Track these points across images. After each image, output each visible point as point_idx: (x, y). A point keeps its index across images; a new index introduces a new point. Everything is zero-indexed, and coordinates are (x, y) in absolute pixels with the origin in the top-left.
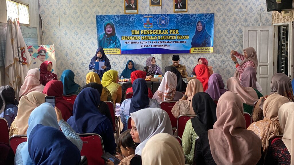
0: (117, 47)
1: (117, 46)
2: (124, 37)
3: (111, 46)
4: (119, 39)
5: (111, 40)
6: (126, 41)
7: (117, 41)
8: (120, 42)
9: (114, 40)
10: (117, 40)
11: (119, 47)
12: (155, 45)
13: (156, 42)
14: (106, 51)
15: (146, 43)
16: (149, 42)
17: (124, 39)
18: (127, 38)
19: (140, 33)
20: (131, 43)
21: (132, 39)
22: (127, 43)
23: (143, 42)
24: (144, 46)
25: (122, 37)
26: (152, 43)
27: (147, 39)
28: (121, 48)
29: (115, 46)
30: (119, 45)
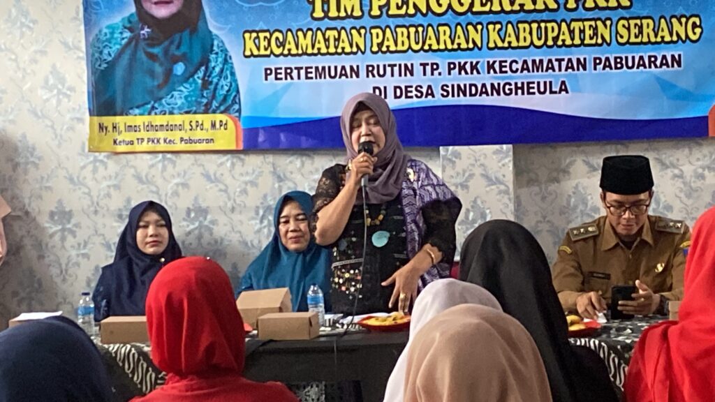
0: (215, 104)
1: (214, 97)
2: (262, 35)
3: (179, 96)
4: (225, 51)
5: (175, 60)
6: (273, 63)
7: (216, 63)
8: (233, 74)
9: (197, 58)
10: (213, 56)
11: (230, 103)
12: (471, 85)
13: (474, 67)
14: (143, 134)
15: (409, 70)
16: (428, 68)
17: (258, 49)
18: (277, 39)
19: (366, 9)
20: (303, 72)
21: (313, 47)
22: (277, 79)
23: (389, 69)
24: (396, 97)
25: (247, 35)
26: (450, 70)
27: (410, 47)
28: (239, 111)
29: (205, 101)
30: (226, 88)
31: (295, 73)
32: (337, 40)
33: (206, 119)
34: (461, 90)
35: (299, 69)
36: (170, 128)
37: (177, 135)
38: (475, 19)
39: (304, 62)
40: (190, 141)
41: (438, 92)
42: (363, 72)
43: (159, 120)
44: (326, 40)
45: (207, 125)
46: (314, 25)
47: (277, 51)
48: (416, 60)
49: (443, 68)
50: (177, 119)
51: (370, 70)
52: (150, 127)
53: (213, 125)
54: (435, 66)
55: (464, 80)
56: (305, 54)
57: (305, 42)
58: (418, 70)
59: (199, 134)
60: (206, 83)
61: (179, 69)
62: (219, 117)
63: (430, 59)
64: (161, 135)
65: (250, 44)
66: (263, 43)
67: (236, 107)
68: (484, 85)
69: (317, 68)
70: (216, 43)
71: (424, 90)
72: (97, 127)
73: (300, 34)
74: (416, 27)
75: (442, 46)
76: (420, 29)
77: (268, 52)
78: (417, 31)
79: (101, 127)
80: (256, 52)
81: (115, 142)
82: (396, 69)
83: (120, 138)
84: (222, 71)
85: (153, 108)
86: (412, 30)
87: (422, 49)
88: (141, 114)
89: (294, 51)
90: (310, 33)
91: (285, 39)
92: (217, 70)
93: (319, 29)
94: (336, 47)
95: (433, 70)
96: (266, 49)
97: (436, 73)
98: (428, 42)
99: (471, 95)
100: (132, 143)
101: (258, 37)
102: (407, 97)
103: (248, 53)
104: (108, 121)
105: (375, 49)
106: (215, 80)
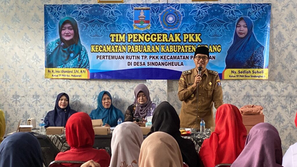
0: (82, 65)
1: (82, 63)
2: (96, 46)
3: (71, 63)
4: (85, 50)
5: (71, 52)
6: (99, 54)
7: (83, 54)
8: (87, 57)
9: (77, 52)
10: (82, 52)
11: (86, 65)
12: (156, 63)
13: (157, 57)
14: (61, 73)
15: (138, 58)
16: (144, 57)
18: (101, 47)
19: (127, 40)
20: (108, 57)
21: (111, 50)
22: (100, 59)
23: (132, 57)
24: (134, 65)
25: (92, 46)
26: (150, 58)
27: (139, 51)
28: (89, 68)
29: (79, 64)
30: (85, 61)
31: (105, 58)
32: (118, 48)
33: (79, 70)
34: (153, 64)
35: (107, 56)
36: (69, 72)
37: (70, 74)
38: (158, 44)
39: (108, 54)
40: (74, 76)
41: (146, 64)
42: (125, 58)
43: (65, 69)
44: (115, 48)
45: (79, 71)
46: (111, 44)
47: (101, 51)
48: (140, 55)
49: (148, 57)
50: (71, 69)
51: (127, 57)
52: (63, 71)
53: (81, 72)
54: (146, 57)
55: (154, 61)
56: (109, 52)
57: (109, 49)
58: (141, 58)
59: (77, 74)
60: (80, 59)
61: (72, 55)
62: (83, 69)
63: (144, 54)
64: (66, 74)
65: (93, 49)
66: (97, 49)
67: (88, 66)
68: (159, 63)
69: (112, 56)
70: (83, 48)
71: (142, 63)
72: (47, 71)
73: (107, 46)
75: (148, 51)
76: (142, 46)
77: (98, 51)
79: (49, 71)
80: (94, 51)
81: (53, 76)
82: (135, 57)
83: (54, 74)
84: (84, 56)
85: (64, 66)
86: (140, 46)
87: (142, 52)
88: (60, 68)
89: (105, 51)
90: (110, 46)
91: (103, 48)
92: (83, 56)
93: (113, 45)
94: (118, 50)
97: (146, 58)
98: (144, 50)
99: (156, 65)
100: (57, 76)
102: (137, 65)
103: (92, 51)
104: (51, 69)
105: (129, 51)
106: (82, 59)
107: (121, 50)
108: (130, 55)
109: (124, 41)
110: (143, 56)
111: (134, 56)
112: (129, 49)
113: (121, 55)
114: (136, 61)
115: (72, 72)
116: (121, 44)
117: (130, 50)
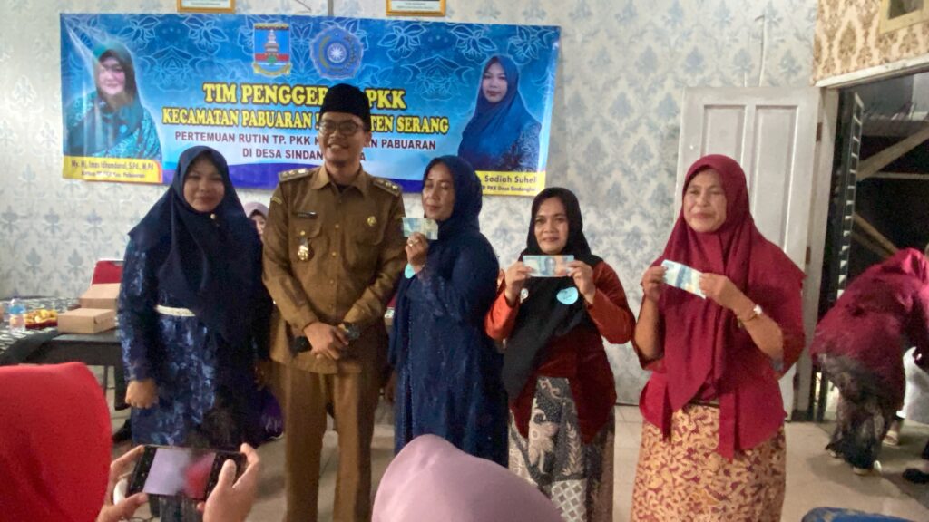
0: (146, 153)
1: (145, 147)
2: (174, 110)
3: (122, 148)
4: (150, 119)
5: (121, 123)
6: (181, 129)
7: (146, 126)
8: (156, 134)
9: (135, 121)
10: (143, 122)
12: (304, 152)
13: (306, 140)
14: (100, 169)
15: (266, 139)
16: (278, 139)
17: (172, 119)
18: (184, 114)
19: (239, 98)
20: (199, 136)
21: (206, 120)
22: (183, 139)
23: (253, 138)
24: (257, 156)
25: (165, 110)
26: (291, 141)
27: (266, 125)
28: (161, 158)
29: (139, 151)
30: (152, 143)
31: (194, 136)
32: (221, 117)
34: (298, 154)
35: (197, 134)
36: (118, 166)
37: (121, 171)
38: (307, 109)
40: (131, 176)
41: (284, 154)
42: (237, 139)
44: (214, 116)
45: (140, 166)
46: (207, 106)
47: (184, 121)
48: (270, 133)
49: (287, 139)
51: (242, 137)
52: (106, 165)
53: (144, 166)
54: (282, 139)
55: (301, 148)
56: (201, 124)
57: (201, 117)
58: (271, 140)
59: (135, 172)
60: (140, 140)
61: (123, 129)
62: (148, 162)
63: (279, 133)
64: (112, 170)
65: (167, 116)
66: (175, 116)
67: (159, 155)
68: (312, 152)
69: (208, 134)
70: (145, 114)
71: (275, 153)
72: (70, 163)
73: (198, 111)
74: (270, 111)
75: (286, 125)
76: (273, 113)
77: (178, 122)
78: (271, 115)
79: (74, 163)
80: (170, 121)
81: (83, 173)
82: (258, 138)
83: (86, 171)
84: (149, 131)
85: (107, 153)
86: (268, 113)
87: (274, 126)
88: (100, 156)
89: (194, 122)
90: (204, 112)
91: (189, 113)
92: (147, 131)
93: (210, 109)
94: (220, 121)
95: (280, 140)
96: (176, 119)
97: (283, 142)
98: (278, 122)
99: (305, 158)
100: (94, 174)
101: (171, 112)
102: (264, 156)
103: (165, 121)
105: (245, 124)
106: (146, 138)
107: (227, 120)
108: (247, 132)
109: (233, 100)
110: (275, 137)
111: (255, 136)
112: (245, 119)
113: (228, 131)
114: (262, 146)
115: (124, 166)
116: (228, 106)
117: (248, 122)
